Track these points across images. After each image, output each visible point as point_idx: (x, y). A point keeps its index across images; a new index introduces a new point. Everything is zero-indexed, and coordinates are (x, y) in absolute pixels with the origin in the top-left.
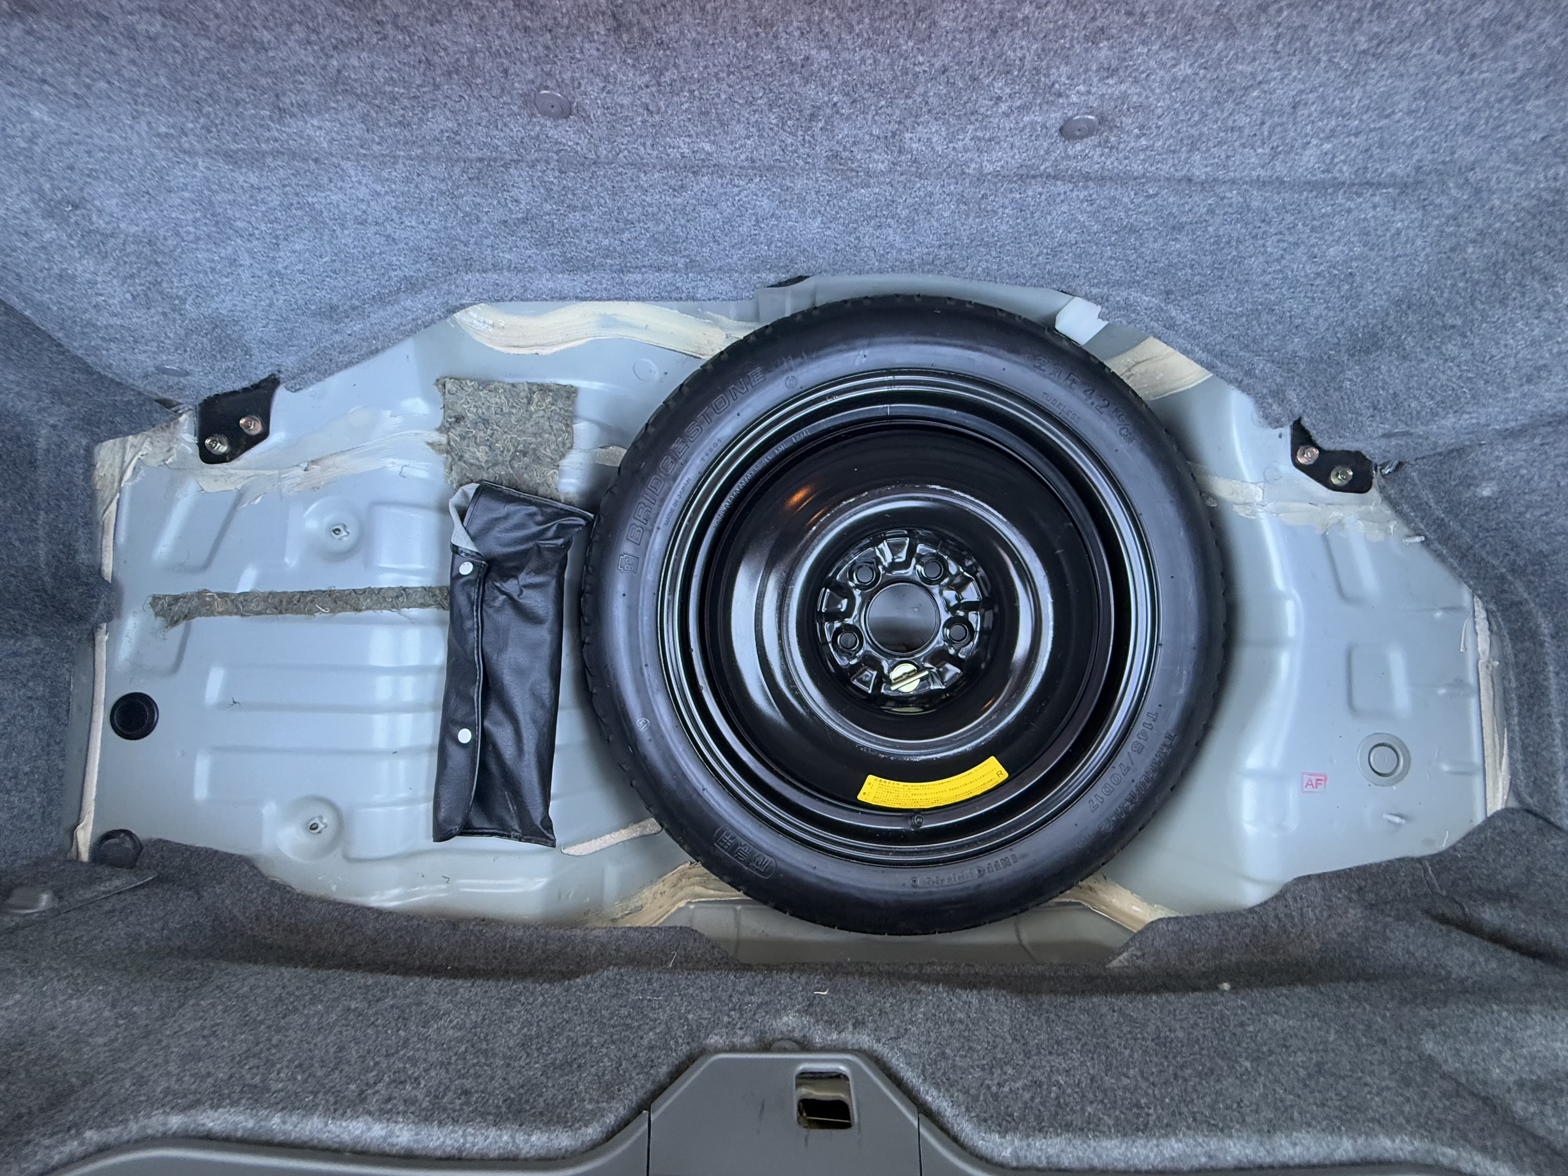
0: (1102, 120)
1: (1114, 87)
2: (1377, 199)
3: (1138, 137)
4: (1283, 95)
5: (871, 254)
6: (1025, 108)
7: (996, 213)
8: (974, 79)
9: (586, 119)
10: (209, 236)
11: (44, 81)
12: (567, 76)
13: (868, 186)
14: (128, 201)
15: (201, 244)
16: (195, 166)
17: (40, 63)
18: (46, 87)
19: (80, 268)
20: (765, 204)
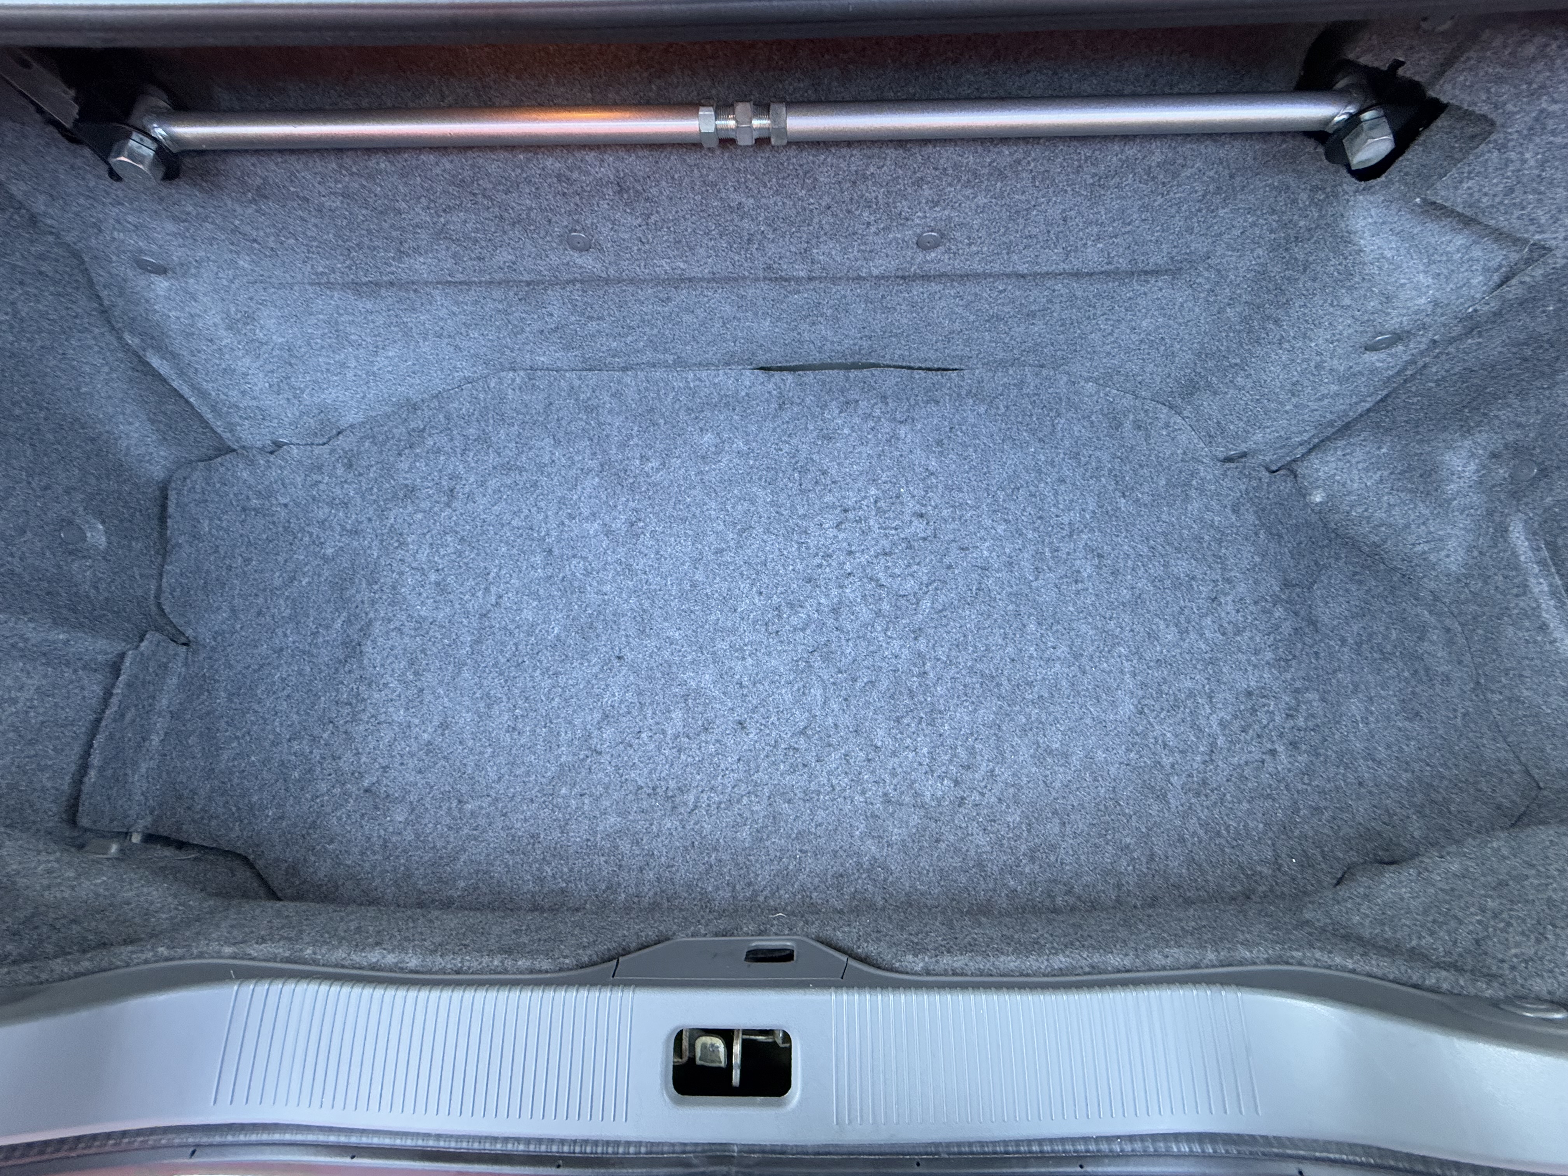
0: (942, 236)
1: (940, 213)
2: (1160, 284)
3: (970, 245)
4: (1054, 212)
5: (811, 345)
6: (887, 229)
7: (895, 309)
8: (849, 212)
9: (601, 250)
10: (330, 346)
11: (255, 241)
12: (588, 222)
13: (799, 292)
14: (282, 321)
15: (324, 352)
16: (332, 297)
17: (257, 229)
18: (256, 245)
19: (240, 364)
20: (728, 309)
